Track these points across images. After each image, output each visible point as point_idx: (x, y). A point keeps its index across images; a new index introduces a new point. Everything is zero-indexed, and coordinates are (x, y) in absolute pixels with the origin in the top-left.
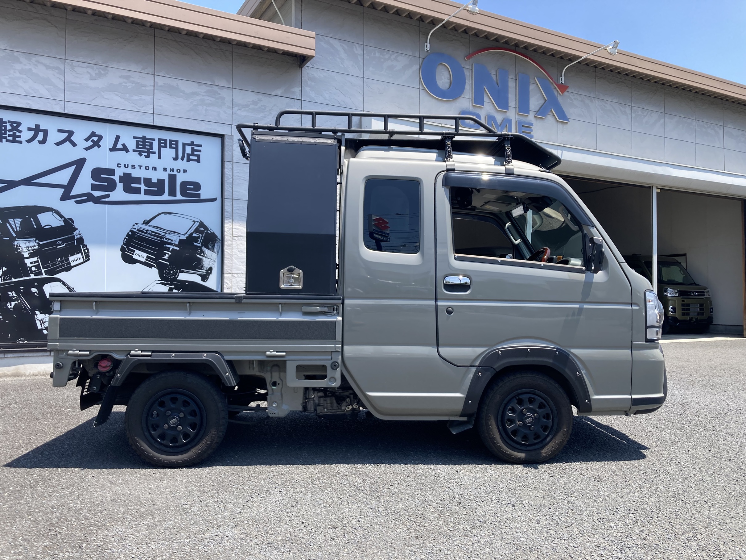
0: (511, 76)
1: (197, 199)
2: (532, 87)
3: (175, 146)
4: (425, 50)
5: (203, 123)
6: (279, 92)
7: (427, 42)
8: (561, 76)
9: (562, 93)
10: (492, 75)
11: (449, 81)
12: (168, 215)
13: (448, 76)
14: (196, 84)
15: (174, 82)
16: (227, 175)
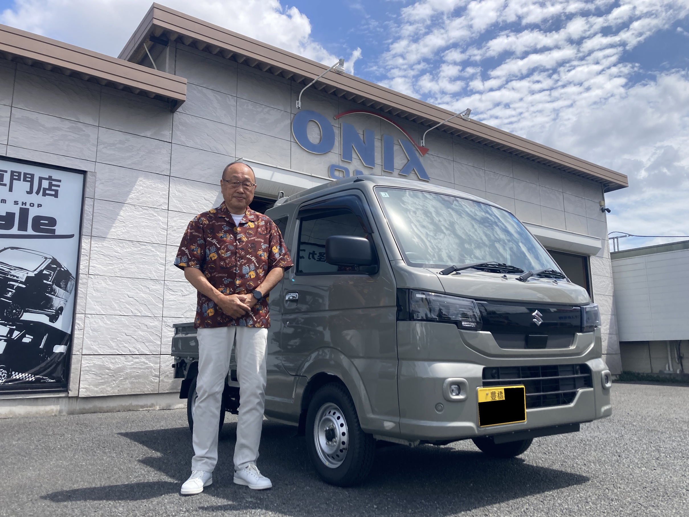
0: (378, 137)
1: (52, 235)
2: (396, 148)
3: (30, 179)
4: (297, 107)
5: (64, 158)
6: (149, 134)
7: (298, 100)
8: (422, 140)
9: (423, 155)
10: (359, 135)
11: (319, 137)
12: (15, 250)
13: (319, 132)
14: (59, 120)
15: (34, 116)
16: (87, 211)
